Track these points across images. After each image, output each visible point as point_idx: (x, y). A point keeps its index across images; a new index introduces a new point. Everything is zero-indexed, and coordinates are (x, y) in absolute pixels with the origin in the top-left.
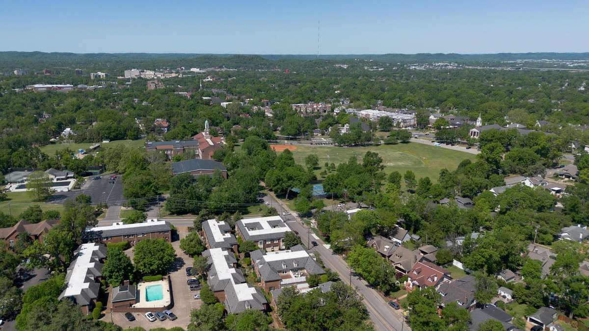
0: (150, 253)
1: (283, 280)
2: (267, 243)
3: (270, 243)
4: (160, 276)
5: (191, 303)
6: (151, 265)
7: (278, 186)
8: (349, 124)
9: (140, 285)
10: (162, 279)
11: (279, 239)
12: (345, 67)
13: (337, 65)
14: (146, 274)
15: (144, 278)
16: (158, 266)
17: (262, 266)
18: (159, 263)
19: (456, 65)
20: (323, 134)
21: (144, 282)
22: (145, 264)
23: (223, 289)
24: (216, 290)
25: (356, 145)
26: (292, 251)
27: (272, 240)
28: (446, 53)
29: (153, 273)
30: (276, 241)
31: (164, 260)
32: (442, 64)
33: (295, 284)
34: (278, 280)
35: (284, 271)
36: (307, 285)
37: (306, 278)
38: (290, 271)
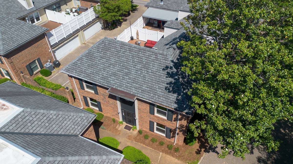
33: (80, 33)
34: (42, 36)
35: (34, 15)
36: (98, 26)
37: (95, 11)
38: (47, 11)
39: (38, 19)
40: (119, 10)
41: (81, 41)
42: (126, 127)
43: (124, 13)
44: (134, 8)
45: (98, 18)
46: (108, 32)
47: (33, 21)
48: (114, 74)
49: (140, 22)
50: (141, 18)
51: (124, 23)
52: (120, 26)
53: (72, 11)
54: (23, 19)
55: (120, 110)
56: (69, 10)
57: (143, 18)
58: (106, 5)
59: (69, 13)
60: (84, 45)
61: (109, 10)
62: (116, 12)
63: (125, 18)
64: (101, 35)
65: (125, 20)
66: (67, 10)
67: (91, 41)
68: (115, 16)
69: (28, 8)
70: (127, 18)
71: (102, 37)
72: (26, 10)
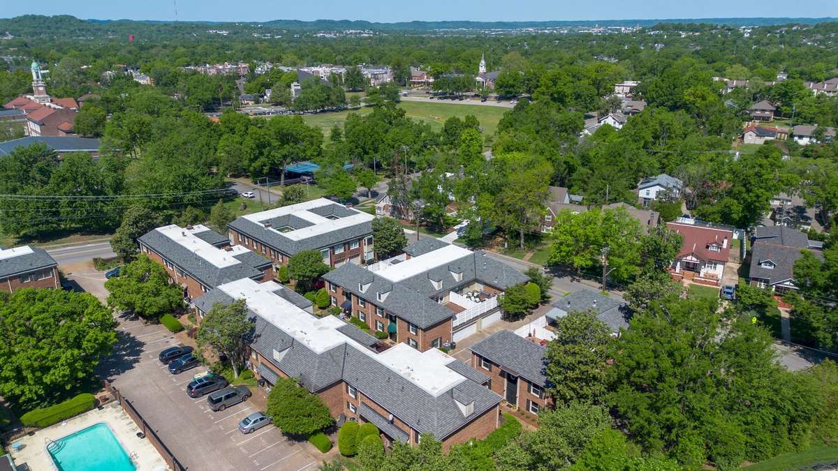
0: (30, 332)
1: (457, 316)
2: (337, 252)
3: (342, 251)
4: (82, 398)
5: (244, 451)
6: (45, 369)
7: (263, 159)
8: (298, 81)
9: (20, 448)
10: (97, 405)
11: (360, 240)
12: (225, 33)
13: (211, 31)
14: (30, 404)
15: (25, 418)
16: (71, 365)
17: (387, 294)
18: (72, 355)
19: (371, 32)
20: (257, 102)
21: (31, 434)
22: (18, 370)
23: (339, 378)
24: (321, 386)
25: (323, 111)
26: (409, 256)
27: (347, 244)
28: (352, 20)
29: (55, 394)
30: (356, 243)
31: (85, 344)
32: (353, 31)
33: (478, 320)
34: (449, 319)
35: (440, 296)
36: (498, 316)
37: (498, 299)
38: (451, 292)
39: (441, 299)
40: (524, 303)
41: (478, 327)
42: (508, 406)
43: (530, 306)
44: (546, 299)
45: (499, 306)
46: (508, 323)
47: (437, 301)
48: (507, 357)
49: (542, 321)
50: (544, 317)
51: (528, 316)
52: (523, 319)
53: (473, 294)
54: (432, 298)
55: (505, 388)
56: (470, 294)
57: (546, 317)
58: (511, 297)
59: (470, 297)
60: (479, 333)
61: (513, 302)
62: (521, 305)
63: (531, 311)
64: (499, 325)
65: (531, 314)
66: (469, 293)
67: (487, 331)
68: (518, 309)
69: (437, 289)
70: (534, 311)
71: (501, 329)
72: (435, 290)
